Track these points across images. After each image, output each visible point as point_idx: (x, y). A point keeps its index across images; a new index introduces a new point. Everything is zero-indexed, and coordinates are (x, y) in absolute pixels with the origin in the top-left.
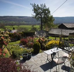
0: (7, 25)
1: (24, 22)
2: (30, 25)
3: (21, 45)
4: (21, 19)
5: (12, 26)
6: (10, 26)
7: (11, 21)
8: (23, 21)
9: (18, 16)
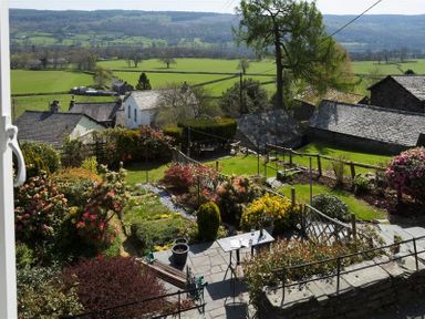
0: (108, 55)
1: (197, 40)
2: (232, 58)
3: (166, 193)
4: (185, 24)
5: (133, 64)
6: (123, 63)
7: (131, 35)
8: (195, 36)
9: (169, 13)
